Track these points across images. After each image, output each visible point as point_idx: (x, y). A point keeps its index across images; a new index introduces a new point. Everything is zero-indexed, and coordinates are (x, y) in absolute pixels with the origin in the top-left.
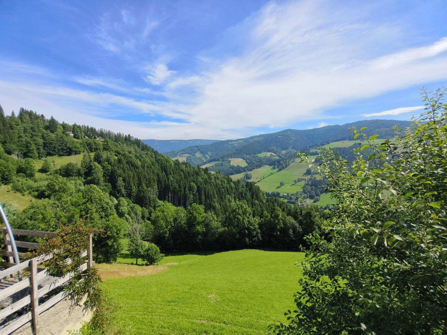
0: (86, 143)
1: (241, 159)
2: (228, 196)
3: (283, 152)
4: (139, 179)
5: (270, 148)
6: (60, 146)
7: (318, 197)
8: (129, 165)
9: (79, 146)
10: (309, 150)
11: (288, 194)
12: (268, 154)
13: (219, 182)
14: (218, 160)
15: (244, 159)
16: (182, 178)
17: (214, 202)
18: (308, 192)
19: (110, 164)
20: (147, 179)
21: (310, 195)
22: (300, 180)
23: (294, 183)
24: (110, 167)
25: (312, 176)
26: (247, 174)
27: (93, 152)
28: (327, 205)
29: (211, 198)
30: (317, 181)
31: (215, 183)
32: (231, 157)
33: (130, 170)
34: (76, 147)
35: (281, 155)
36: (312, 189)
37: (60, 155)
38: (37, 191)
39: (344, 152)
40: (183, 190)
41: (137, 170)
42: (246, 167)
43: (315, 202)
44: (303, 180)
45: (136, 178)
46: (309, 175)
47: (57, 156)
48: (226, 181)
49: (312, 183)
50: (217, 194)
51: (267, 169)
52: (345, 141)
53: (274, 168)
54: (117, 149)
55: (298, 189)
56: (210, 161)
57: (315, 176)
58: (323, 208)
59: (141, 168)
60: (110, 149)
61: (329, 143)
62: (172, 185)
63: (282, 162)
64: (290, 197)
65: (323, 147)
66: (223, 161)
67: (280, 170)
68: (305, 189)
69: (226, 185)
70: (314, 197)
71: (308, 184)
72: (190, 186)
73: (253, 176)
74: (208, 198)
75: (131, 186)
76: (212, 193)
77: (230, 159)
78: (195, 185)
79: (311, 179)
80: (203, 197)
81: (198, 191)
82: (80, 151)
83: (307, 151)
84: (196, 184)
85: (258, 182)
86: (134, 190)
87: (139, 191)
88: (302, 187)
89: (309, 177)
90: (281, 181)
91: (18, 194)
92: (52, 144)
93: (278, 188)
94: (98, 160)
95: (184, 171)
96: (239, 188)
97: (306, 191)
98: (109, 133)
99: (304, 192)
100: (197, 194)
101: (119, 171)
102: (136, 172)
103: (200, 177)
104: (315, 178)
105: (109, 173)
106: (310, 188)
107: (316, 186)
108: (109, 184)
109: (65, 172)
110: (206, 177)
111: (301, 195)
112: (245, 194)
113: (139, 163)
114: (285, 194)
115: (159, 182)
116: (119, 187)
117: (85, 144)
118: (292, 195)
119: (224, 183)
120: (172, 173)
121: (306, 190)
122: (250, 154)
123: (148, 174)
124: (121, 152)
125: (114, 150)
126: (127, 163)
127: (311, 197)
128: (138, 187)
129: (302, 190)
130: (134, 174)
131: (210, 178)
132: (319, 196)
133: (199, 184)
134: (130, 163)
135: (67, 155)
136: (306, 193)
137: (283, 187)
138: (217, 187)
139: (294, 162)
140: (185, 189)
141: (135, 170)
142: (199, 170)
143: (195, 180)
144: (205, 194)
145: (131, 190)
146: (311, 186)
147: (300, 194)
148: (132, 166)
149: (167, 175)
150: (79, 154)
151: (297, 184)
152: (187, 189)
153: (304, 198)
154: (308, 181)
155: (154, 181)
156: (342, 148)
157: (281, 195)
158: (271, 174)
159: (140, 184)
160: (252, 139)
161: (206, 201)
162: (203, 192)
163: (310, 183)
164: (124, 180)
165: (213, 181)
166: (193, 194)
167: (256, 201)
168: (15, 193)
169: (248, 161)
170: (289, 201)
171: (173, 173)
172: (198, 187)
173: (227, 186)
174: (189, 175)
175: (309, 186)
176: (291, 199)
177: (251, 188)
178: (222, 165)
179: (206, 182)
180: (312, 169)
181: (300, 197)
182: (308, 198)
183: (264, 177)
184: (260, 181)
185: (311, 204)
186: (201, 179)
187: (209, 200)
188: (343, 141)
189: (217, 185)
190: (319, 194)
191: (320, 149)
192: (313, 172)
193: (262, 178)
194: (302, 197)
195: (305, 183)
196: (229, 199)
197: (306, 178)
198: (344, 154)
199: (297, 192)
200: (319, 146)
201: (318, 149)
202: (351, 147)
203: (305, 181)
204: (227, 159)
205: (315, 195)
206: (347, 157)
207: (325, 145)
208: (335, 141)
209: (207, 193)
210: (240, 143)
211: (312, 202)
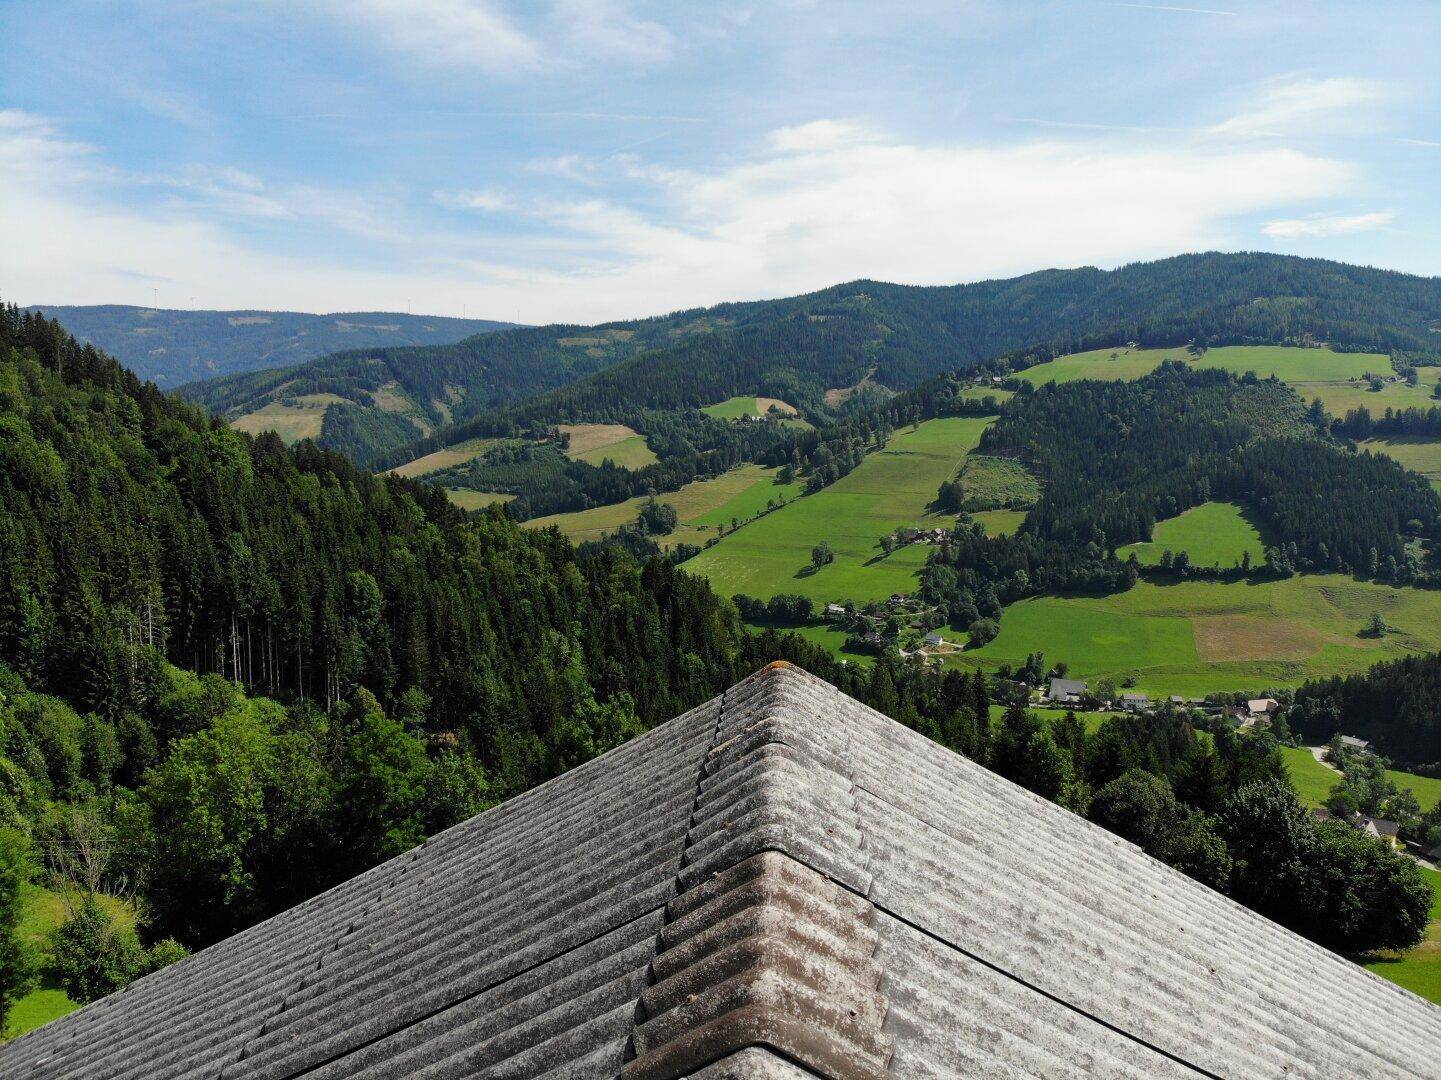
1: (621, 432)
2: (555, 635)
3: (833, 397)
4: (57, 558)
5: (769, 377)
7: (990, 623)
10: (955, 390)
11: (849, 608)
12: (760, 408)
13: (503, 562)
14: (502, 432)
15: (636, 426)
16: (301, 548)
17: (480, 671)
18: (946, 595)
20: (103, 557)
21: (952, 613)
22: (905, 540)
23: (881, 551)
25: (964, 520)
26: (654, 508)
28: (1030, 660)
29: (462, 648)
30: (987, 544)
31: (482, 569)
32: (572, 418)
35: (820, 413)
36: (962, 582)
39: (1113, 402)
40: (307, 611)
41: (49, 511)
42: (649, 471)
43: (974, 644)
44: (921, 536)
45: (43, 551)
46: (950, 512)
48: (540, 557)
49: (964, 555)
50: (494, 624)
51: (748, 483)
52: (1123, 350)
53: (785, 479)
55: (899, 580)
56: (455, 438)
57: (978, 518)
58: (1014, 671)
59: (67, 497)
61: (1049, 359)
62: (246, 588)
63: (822, 448)
64: (860, 619)
65: (1022, 375)
66: (526, 436)
67: (813, 488)
68: (930, 584)
69: (540, 581)
70: (974, 619)
71: (944, 559)
72: (349, 589)
73: (681, 519)
74: (447, 647)
76: (466, 626)
77: (563, 429)
78: (374, 584)
79: (957, 535)
80: (419, 647)
81: (390, 615)
83: (947, 395)
84: (380, 580)
85: (710, 544)
86: (32, 621)
87: (64, 622)
88: (918, 573)
89: (950, 522)
90: (816, 544)
93: (805, 573)
95: (314, 506)
96: (607, 593)
97: (937, 594)
99: (926, 595)
100: (385, 631)
102: (41, 520)
103: (400, 540)
104: (977, 529)
106: (954, 575)
107: (983, 569)
110: (438, 538)
111: (914, 611)
112: (641, 623)
113: (58, 466)
114: (834, 608)
115: (173, 568)
118: (870, 610)
119: (533, 566)
120: (244, 519)
121: (936, 585)
122: (668, 405)
123: (110, 527)
127: (959, 622)
128: (58, 603)
129: (914, 585)
130: (30, 533)
131: (457, 546)
132: (997, 617)
133: (398, 579)
136: (935, 602)
137: (824, 572)
138: (494, 587)
139: (879, 446)
140: (317, 605)
141: (33, 505)
142: (398, 502)
143: (376, 555)
144: (430, 628)
145: (18, 618)
146: (959, 565)
147: (907, 608)
148: (20, 484)
149: (216, 531)
151: (895, 556)
152: (329, 610)
153: (927, 625)
154: (944, 543)
155: (145, 564)
156: (1108, 385)
157: (818, 610)
158: (773, 507)
159: (64, 589)
160: (677, 325)
161: (434, 666)
162: (418, 620)
163: (954, 552)
165: (473, 557)
166: (363, 632)
167: (693, 657)
169: (658, 438)
170: (853, 642)
171: (253, 520)
172: (391, 594)
173: (545, 587)
174: (339, 530)
175: (948, 569)
176: (863, 628)
177: (668, 588)
178: (522, 456)
179: (433, 566)
180: (965, 484)
181: (908, 622)
182: (941, 624)
183: (734, 520)
184: (716, 542)
185: (958, 652)
186: (406, 552)
187: (451, 658)
188: (1112, 351)
189: (493, 579)
190: (994, 607)
191: (1008, 386)
192: (967, 497)
193: (728, 527)
194: (917, 623)
195: (931, 555)
196: (557, 650)
197: (938, 531)
198: (1113, 412)
199: (895, 596)
200: (1001, 371)
201: (996, 386)
202: (1146, 378)
203: (933, 541)
204: (551, 428)
205: (977, 611)
206: (1125, 429)
207: (1028, 366)
208: (1075, 350)
209: (439, 623)
210: (616, 344)
211: (961, 646)
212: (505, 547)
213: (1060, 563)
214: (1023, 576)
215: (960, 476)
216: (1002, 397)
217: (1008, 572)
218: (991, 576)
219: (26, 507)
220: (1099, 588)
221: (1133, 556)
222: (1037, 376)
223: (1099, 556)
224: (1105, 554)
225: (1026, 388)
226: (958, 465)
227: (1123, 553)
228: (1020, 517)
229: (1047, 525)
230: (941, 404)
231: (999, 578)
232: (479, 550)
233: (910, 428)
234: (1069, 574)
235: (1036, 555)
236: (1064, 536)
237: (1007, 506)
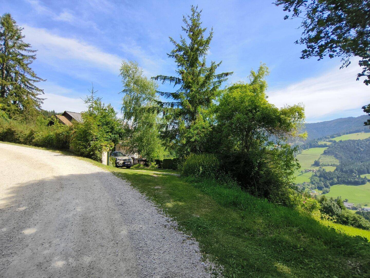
7: (328, 189)
10: (317, 142)
11: (294, 184)
18: (316, 183)
21: (318, 186)
22: (307, 171)
23: (301, 173)
25: (320, 168)
28: (338, 198)
30: (326, 173)
36: (320, 180)
39: (358, 144)
43: (324, 193)
44: (310, 171)
46: (317, 166)
49: (321, 174)
52: (360, 133)
55: (305, 179)
57: (324, 167)
61: (341, 136)
64: (296, 186)
65: (333, 139)
68: (313, 180)
70: (323, 188)
71: (316, 176)
79: (319, 171)
83: (315, 143)
88: (310, 178)
89: (317, 168)
97: (314, 182)
99: (312, 183)
104: (324, 170)
106: (318, 179)
107: (325, 178)
111: (309, 185)
118: (299, 185)
121: (314, 181)
127: (320, 188)
129: (309, 181)
132: (329, 188)
136: (314, 184)
139: (300, 153)
146: (319, 177)
147: (307, 185)
151: (304, 174)
153: (312, 188)
154: (316, 173)
156: (356, 140)
163: (318, 174)
175: (317, 178)
180: (320, 161)
181: (308, 188)
182: (315, 188)
185: (320, 195)
188: (357, 133)
190: (329, 186)
191: (330, 141)
192: (321, 163)
194: (310, 188)
195: (313, 174)
197: (314, 170)
198: (358, 146)
199: (304, 182)
200: (328, 138)
201: (327, 141)
202: (367, 139)
203: (313, 172)
205: (324, 186)
206: (362, 149)
207: (335, 137)
208: (347, 133)
211: (321, 193)
213: (345, 177)
214: (336, 180)
215: (319, 159)
216: (328, 143)
217: (332, 179)
218: (328, 179)
220: (356, 183)
221: (365, 177)
222: (337, 139)
223: (356, 176)
224: (358, 176)
225: (335, 142)
226: (319, 157)
227: (362, 176)
228: (335, 168)
229: (341, 170)
230: (314, 145)
231: (330, 180)
233: (307, 150)
234: (348, 180)
235: (339, 175)
236: (346, 172)
237: (331, 165)
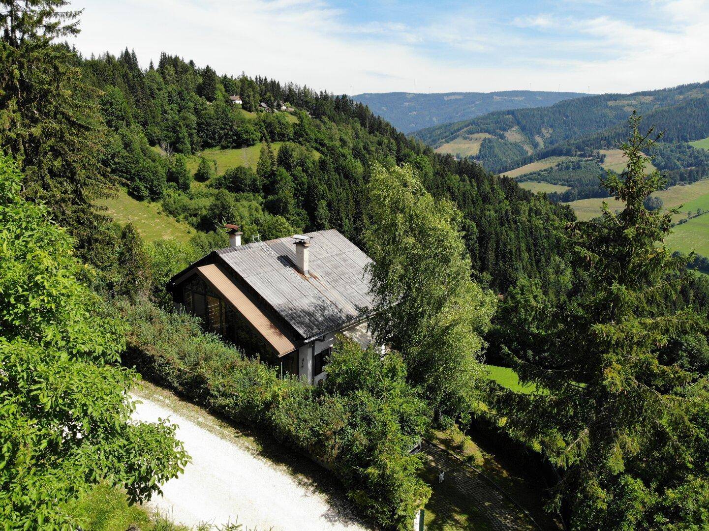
0: (264, 121)
2: (558, 259)
4: (356, 205)
6: (222, 129)
8: (339, 175)
9: (253, 129)
13: (538, 222)
14: (568, 153)
17: (516, 269)
19: (305, 171)
24: (305, 179)
27: (276, 141)
29: (510, 258)
31: (527, 223)
32: (609, 145)
33: (341, 186)
34: (247, 132)
37: (224, 148)
38: (195, 215)
41: (354, 187)
45: (352, 202)
47: (218, 148)
50: (528, 250)
54: (319, 135)
56: (543, 156)
59: (362, 182)
60: (307, 135)
66: (581, 155)
72: (464, 227)
73: (664, 206)
74: (504, 257)
75: (341, 219)
76: (514, 249)
77: (602, 152)
78: (475, 226)
80: (491, 255)
81: (481, 240)
82: (253, 140)
84: (479, 224)
85: (681, 222)
86: (345, 228)
91: (171, 219)
92: (209, 124)
94: (286, 163)
95: (456, 190)
98: (305, 93)
100: (477, 246)
101: (322, 188)
102: (352, 190)
103: (491, 207)
105: (303, 190)
108: (304, 212)
109: (233, 182)
110: (508, 207)
113: (360, 169)
116: (320, 220)
117: (262, 124)
122: (668, 139)
124: (327, 142)
125: (314, 137)
126: (337, 169)
128: (355, 222)
131: (516, 211)
133: (484, 222)
134: (343, 170)
135: (234, 148)
138: (531, 233)
141: (350, 185)
142: (493, 189)
144: (497, 248)
145: (342, 226)
148: (346, 176)
150: (253, 145)
159: (357, 217)
160: (681, 93)
161: (496, 264)
162: (492, 244)
164: (329, 205)
165: (524, 217)
168: (167, 216)
169: (659, 159)
172: (482, 231)
174: (464, 201)
178: (577, 166)
179: (503, 219)
183: (699, 210)
184: (685, 221)
186: (493, 212)
187: (505, 262)
189: (531, 228)
193: (694, 213)
196: (558, 266)
204: (595, 152)
209: (501, 246)
210: (642, 104)
212: (540, 214)
219: (347, 185)
232: (527, 214)
